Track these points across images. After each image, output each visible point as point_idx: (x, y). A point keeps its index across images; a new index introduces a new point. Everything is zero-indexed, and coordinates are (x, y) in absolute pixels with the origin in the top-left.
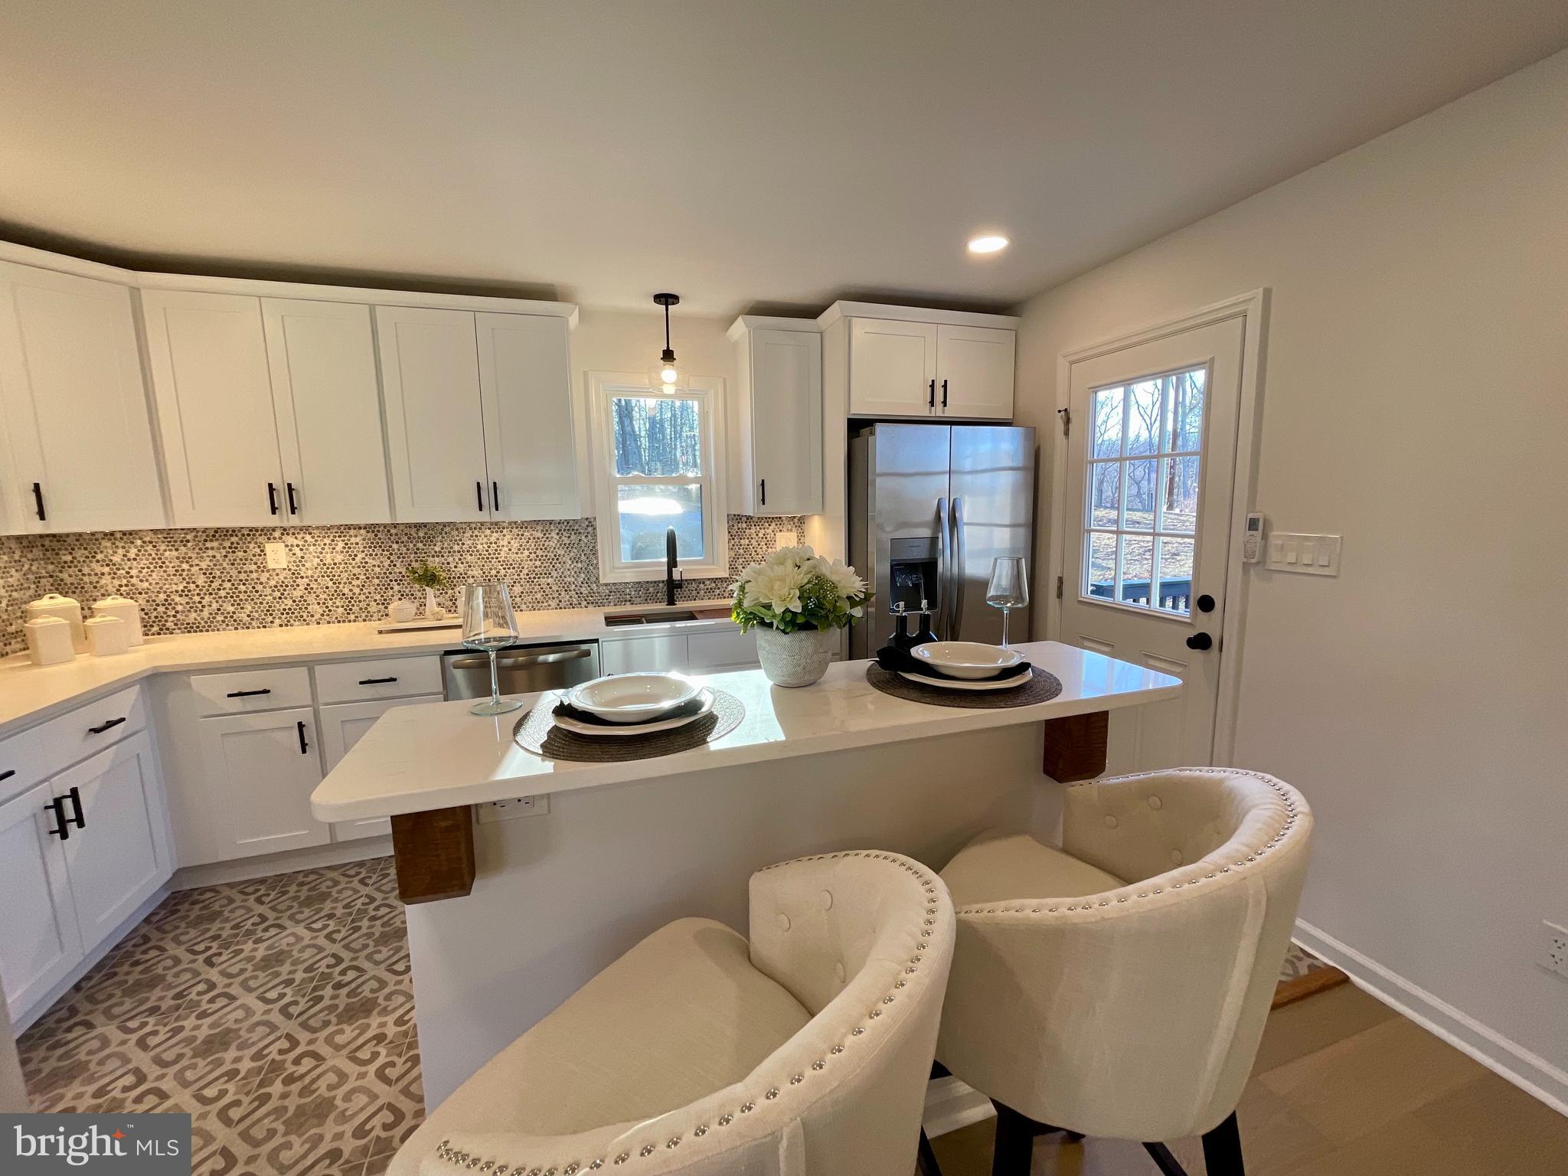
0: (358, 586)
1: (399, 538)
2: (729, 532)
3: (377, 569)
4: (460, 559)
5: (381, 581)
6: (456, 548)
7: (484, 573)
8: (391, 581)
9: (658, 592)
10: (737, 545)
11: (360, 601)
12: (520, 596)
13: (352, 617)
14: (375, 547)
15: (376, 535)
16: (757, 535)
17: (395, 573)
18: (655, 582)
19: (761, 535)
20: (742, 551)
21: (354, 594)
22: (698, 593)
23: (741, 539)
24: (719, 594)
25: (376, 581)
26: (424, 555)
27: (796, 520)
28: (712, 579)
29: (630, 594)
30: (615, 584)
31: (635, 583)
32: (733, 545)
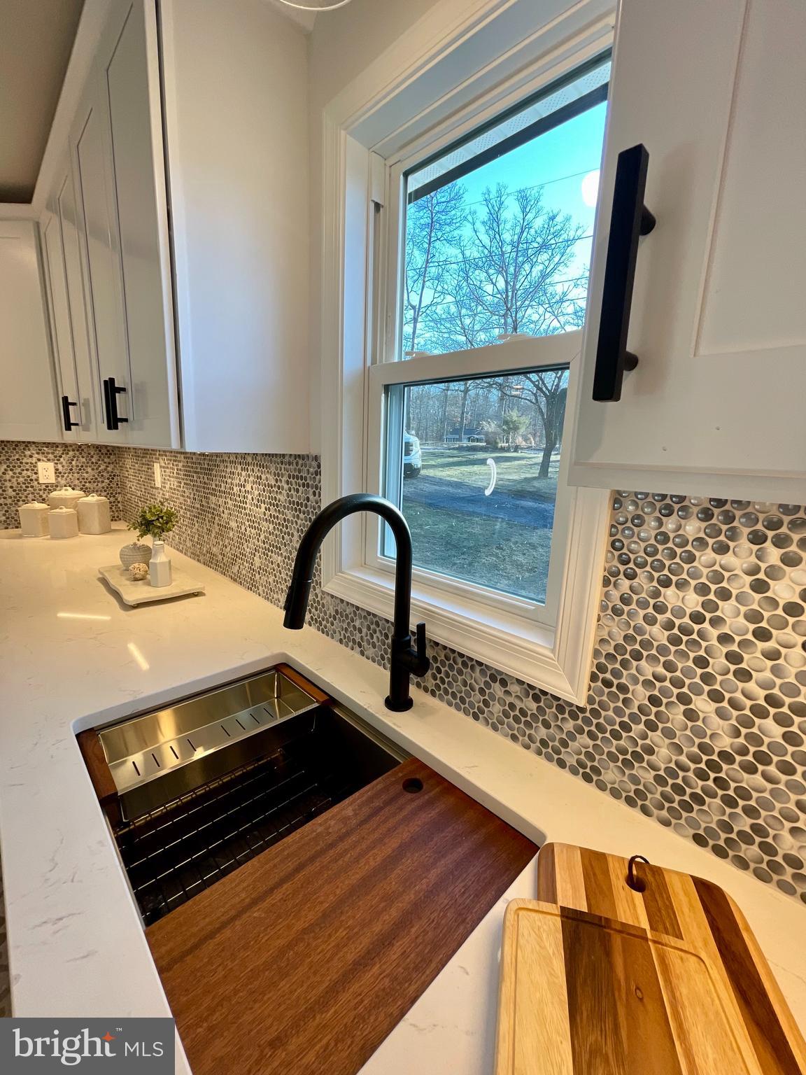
10: (643, 604)
20: (658, 634)
23: (666, 583)
29: (360, 631)
30: (342, 601)
31: (369, 613)
32: (625, 600)
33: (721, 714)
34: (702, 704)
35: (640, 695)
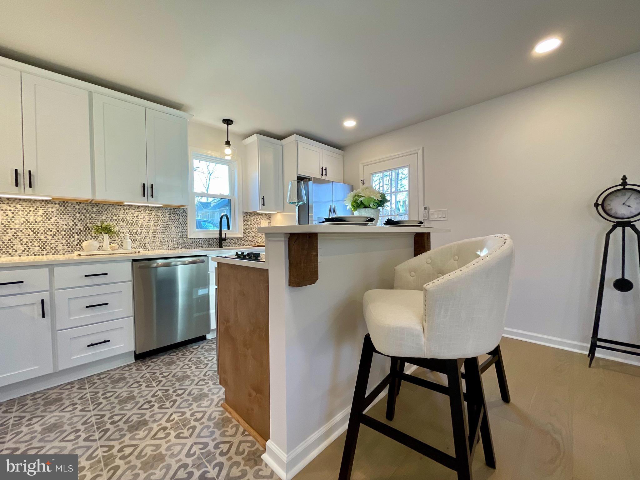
0: (51, 235)
1: (81, 211)
2: (243, 219)
3: (65, 227)
4: (116, 224)
5: (67, 233)
6: (115, 218)
7: (129, 231)
8: (73, 233)
9: (213, 243)
10: (246, 224)
11: (51, 244)
12: (148, 243)
13: (45, 252)
14: (65, 214)
15: (66, 208)
16: (254, 221)
17: (76, 229)
18: (212, 238)
19: (255, 221)
20: (248, 227)
21: (48, 239)
22: (230, 244)
23: (247, 222)
24: (239, 245)
25: (64, 233)
26: (95, 220)
27: (268, 216)
28: (236, 238)
29: (201, 243)
30: (195, 239)
31: (204, 239)
32: (244, 224)
33: (253, 233)
34: (252, 232)
35: (247, 234)
